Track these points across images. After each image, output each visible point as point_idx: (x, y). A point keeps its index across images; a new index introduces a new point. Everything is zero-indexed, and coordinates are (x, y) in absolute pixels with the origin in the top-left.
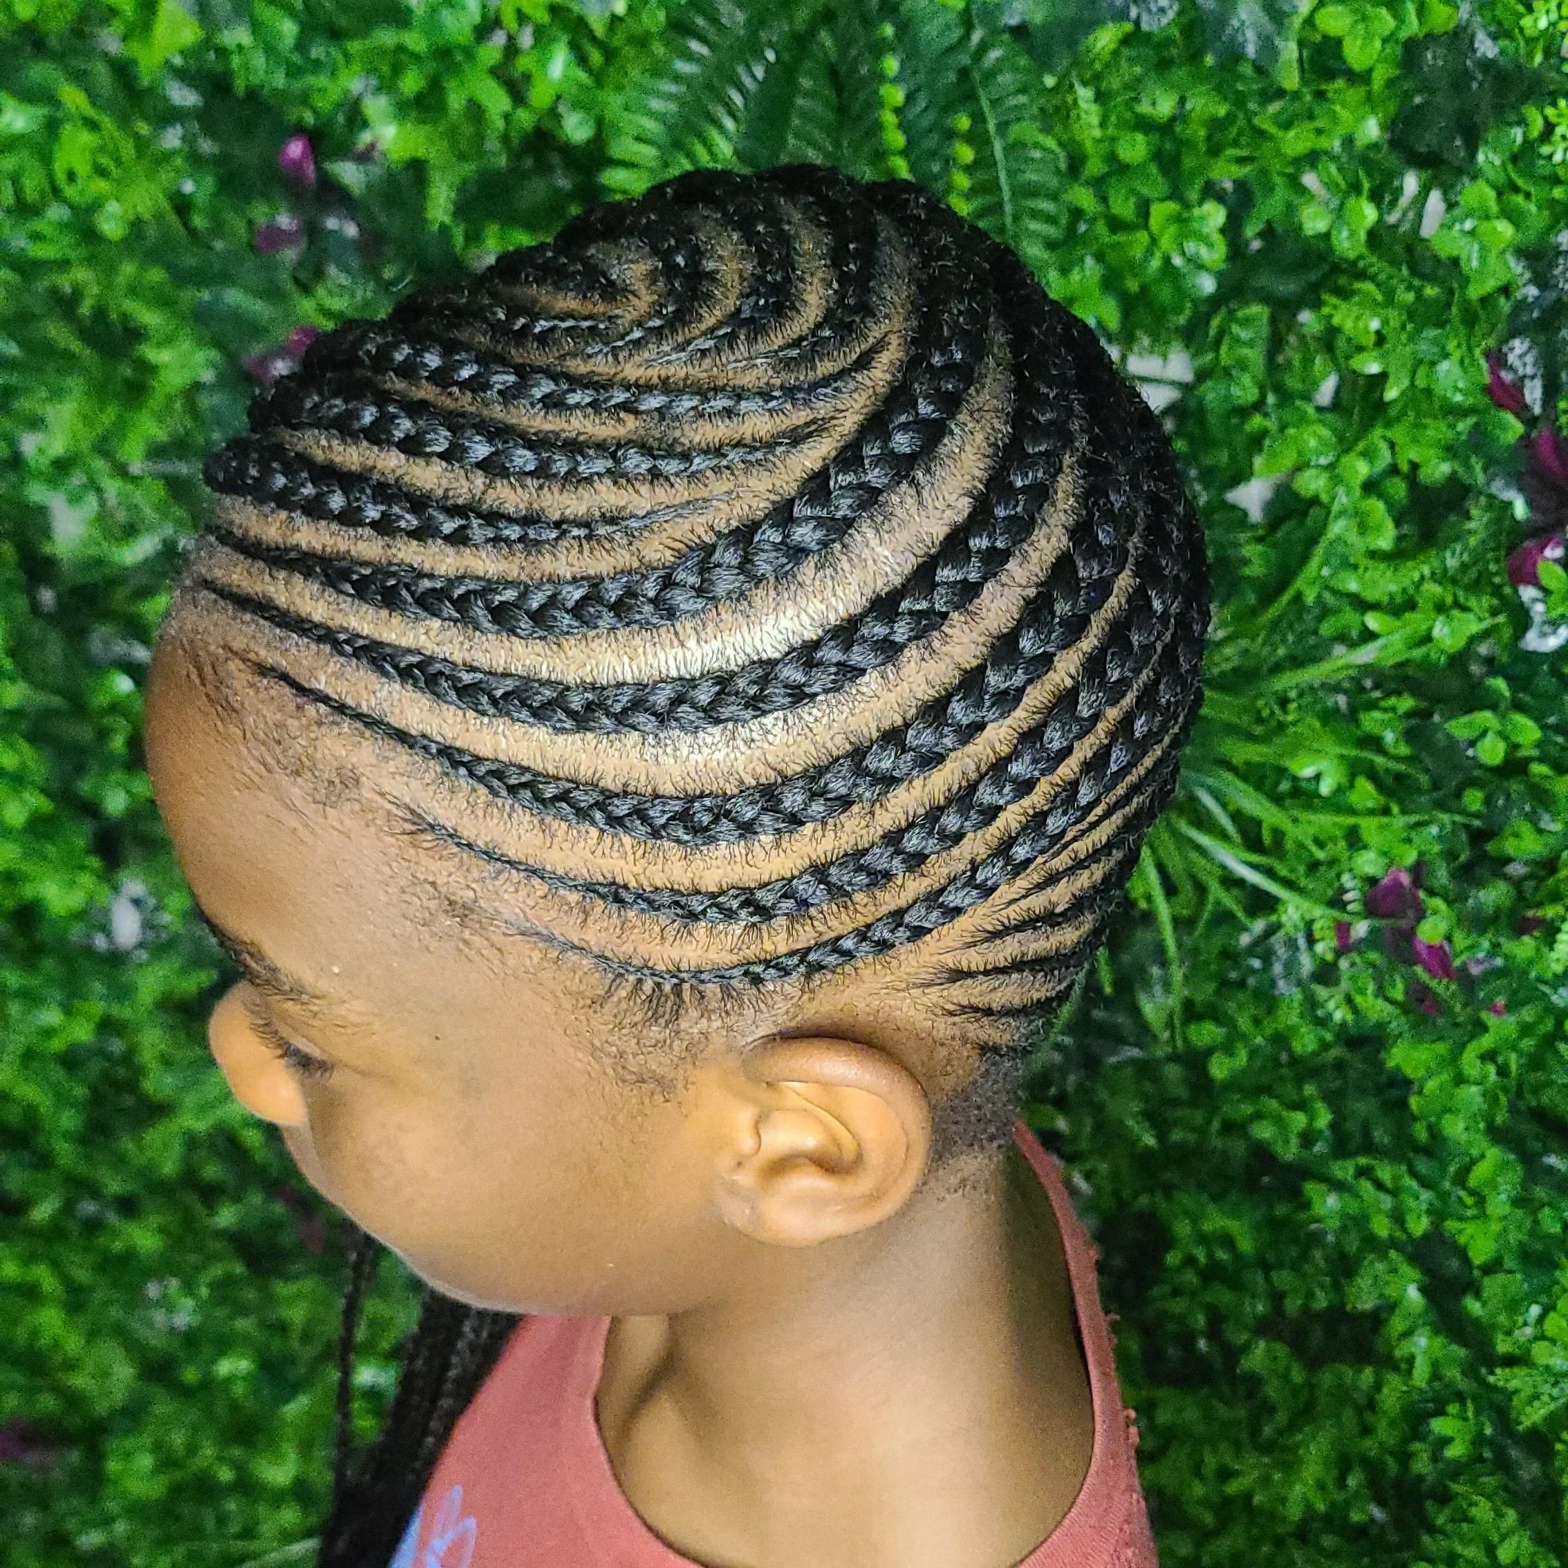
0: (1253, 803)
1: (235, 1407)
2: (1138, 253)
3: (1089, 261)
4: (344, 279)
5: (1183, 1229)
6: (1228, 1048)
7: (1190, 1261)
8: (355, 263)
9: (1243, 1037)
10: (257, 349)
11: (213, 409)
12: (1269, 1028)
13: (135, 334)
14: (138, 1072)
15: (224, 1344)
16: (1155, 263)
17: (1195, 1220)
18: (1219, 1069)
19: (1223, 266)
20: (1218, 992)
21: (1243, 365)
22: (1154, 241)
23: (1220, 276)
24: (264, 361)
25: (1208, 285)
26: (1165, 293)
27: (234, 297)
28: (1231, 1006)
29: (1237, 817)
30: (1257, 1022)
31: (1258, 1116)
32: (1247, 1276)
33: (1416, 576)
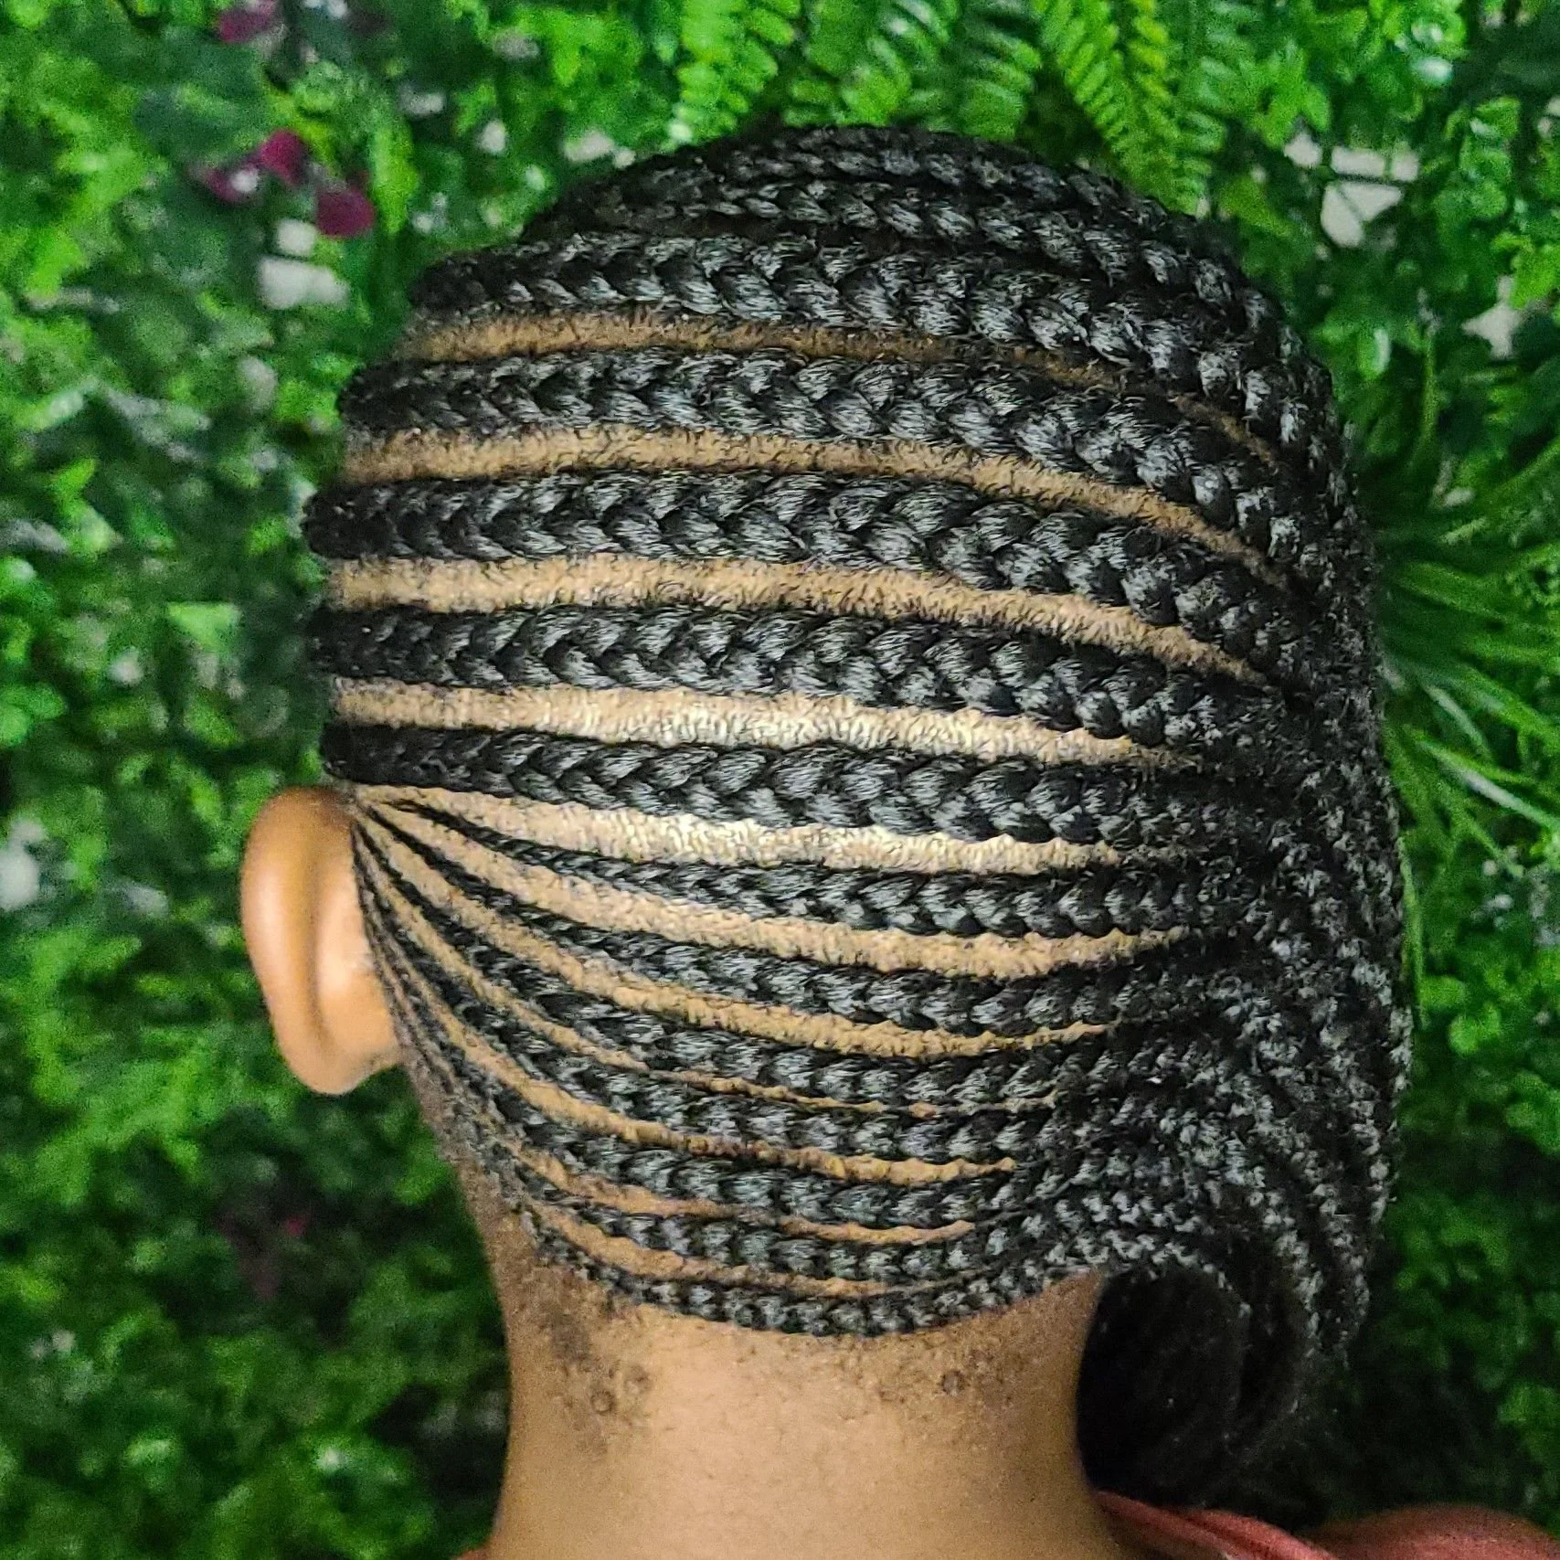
0: (1502, 705)
1: (150, 1502)
2: (1352, 35)
3: (1291, 47)
4: (330, 70)
5: (1418, 1241)
6: (1474, 1010)
7: (1427, 1282)
8: (346, 52)
9: (1494, 997)
10: (215, 159)
11: (154, 232)
12: (1529, 982)
13: (56, 142)
14: (29, 1067)
15: (140, 1422)
16: (1375, 49)
17: (1433, 1229)
18: (1463, 1037)
19: (1460, 52)
20: (1460, 940)
21: (1485, 169)
22: (1373, 22)
23: (1457, 63)
24: (224, 173)
25: (1438, 71)
26: (1388, 83)
27: (187, 95)
28: (1477, 958)
29: (1484, 720)
30: (1511, 977)
31: (1514, 1098)
32: (1504, 1301)
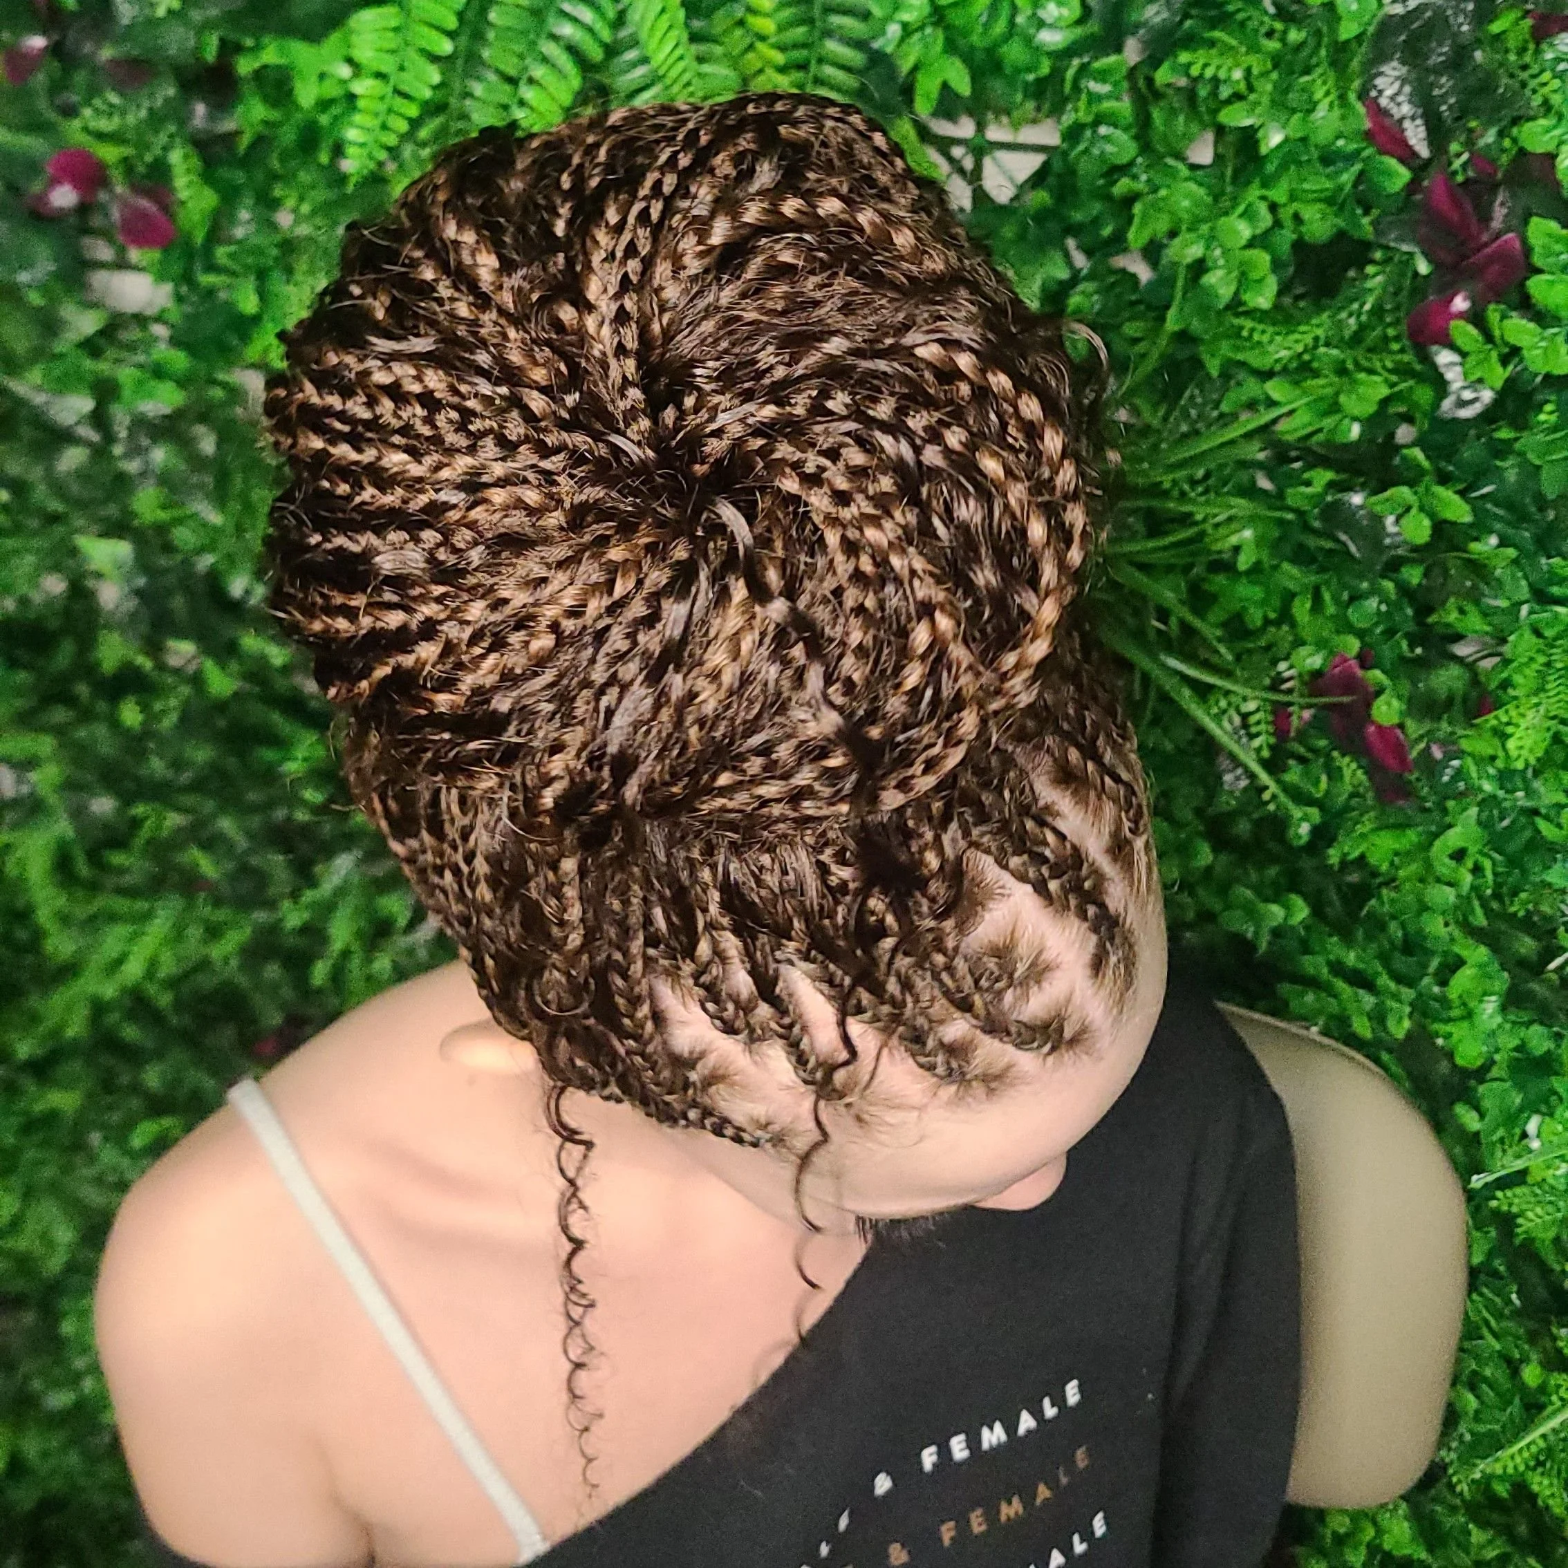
25: (1057, 39)
33: (1308, 339)
